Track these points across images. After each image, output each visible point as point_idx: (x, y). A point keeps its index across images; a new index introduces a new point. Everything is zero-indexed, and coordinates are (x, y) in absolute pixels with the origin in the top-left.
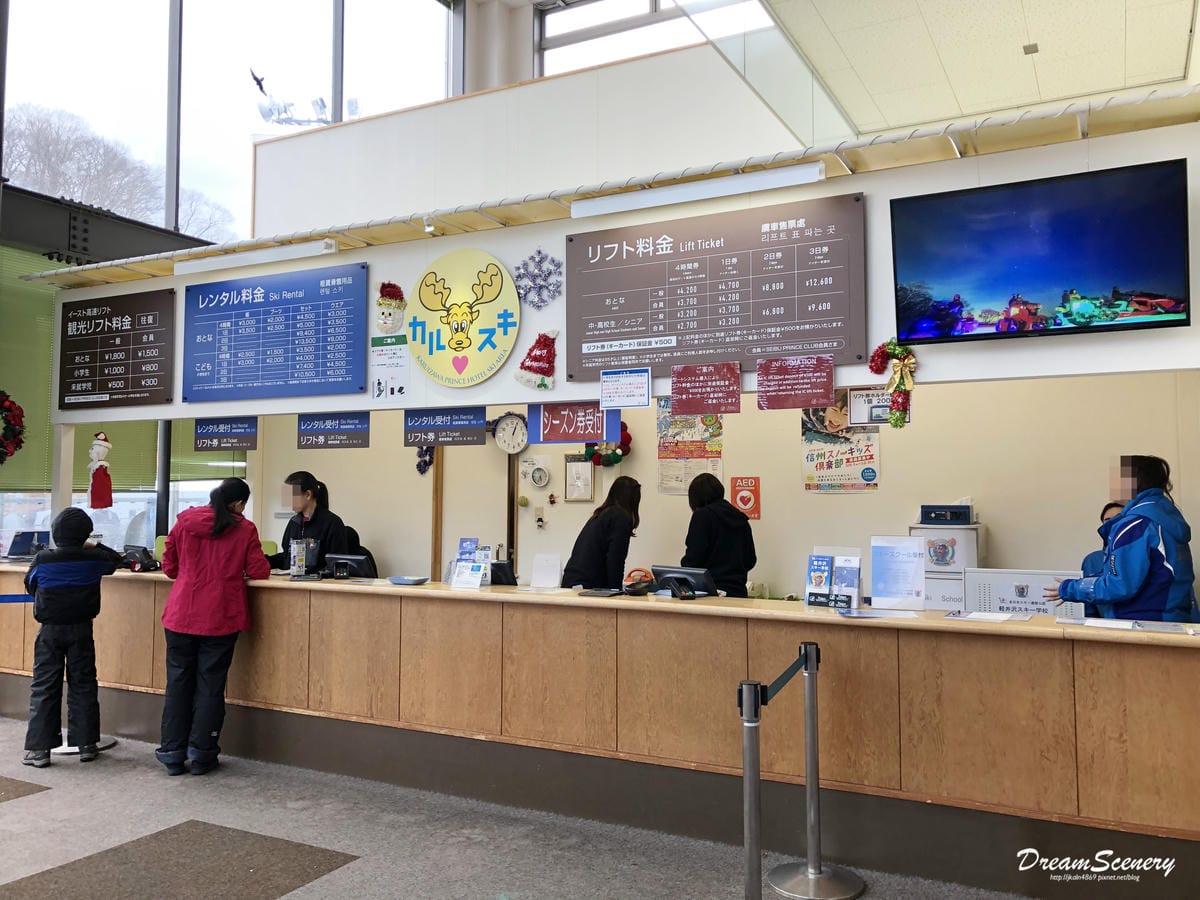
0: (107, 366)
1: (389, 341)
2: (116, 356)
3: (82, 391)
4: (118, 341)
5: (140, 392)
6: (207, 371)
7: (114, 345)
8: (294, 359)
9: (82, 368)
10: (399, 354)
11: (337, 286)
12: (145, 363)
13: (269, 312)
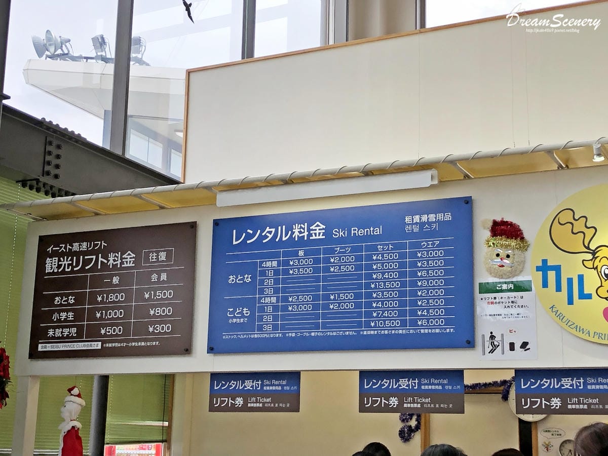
0: (99, 309)
1: (505, 287)
2: (112, 297)
3: (63, 337)
4: (116, 280)
5: (146, 340)
6: (243, 316)
7: (110, 284)
8: (368, 305)
9: (63, 311)
10: (520, 302)
11: (429, 223)
12: (154, 306)
13: (332, 251)
